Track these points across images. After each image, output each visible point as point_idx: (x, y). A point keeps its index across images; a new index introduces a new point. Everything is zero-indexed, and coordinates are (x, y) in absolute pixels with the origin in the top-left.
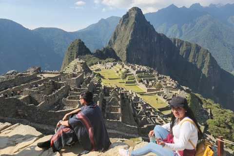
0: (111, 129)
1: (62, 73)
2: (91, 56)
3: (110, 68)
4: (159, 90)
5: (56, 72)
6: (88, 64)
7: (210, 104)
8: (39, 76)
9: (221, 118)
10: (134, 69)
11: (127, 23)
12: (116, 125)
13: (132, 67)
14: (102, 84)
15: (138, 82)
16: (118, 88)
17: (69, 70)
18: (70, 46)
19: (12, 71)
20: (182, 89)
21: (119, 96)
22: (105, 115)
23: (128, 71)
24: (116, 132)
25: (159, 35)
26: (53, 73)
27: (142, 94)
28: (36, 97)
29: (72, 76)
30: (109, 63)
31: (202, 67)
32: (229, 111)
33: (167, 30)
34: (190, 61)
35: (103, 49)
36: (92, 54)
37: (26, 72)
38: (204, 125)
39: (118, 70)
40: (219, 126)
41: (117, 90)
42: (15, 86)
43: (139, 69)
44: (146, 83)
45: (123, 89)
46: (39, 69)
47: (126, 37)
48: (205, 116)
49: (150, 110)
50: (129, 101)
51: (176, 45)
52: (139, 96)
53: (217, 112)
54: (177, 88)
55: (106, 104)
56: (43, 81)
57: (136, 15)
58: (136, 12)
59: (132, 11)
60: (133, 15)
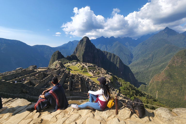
0: (76, 96)
1: (49, 68)
2: (65, 59)
3: (75, 65)
4: (99, 75)
5: (45, 68)
6: (63, 63)
7: (121, 80)
8: (35, 70)
9: (125, 86)
10: (87, 65)
11: (82, 44)
12: (78, 94)
13: (85, 64)
14: (71, 73)
15: (88, 71)
16: (79, 75)
17: (53, 67)
18: (53, 54)
19: (19, 68)
20: (109, 74)
21: (80, 79)
22: (73, 89)
23: (83, 66)
24: (78, 97)
25: (97, 49)
26: (44, 69)
27: (91, 77)
28: (34, 82)
29: (54, 69)
30: (74, 63)
31: (116, 63)
32: (128, 83)
33: (101, 47)
34: (111, 61)
35: (71, 55)
36: (65, 58)
37: (28, 68)
38: (118, 90)
39: (79, 66)
40: (125, 90)
41: (78, 76)
42: (21, 76)
43: (89, 65)
44: (92, 72)
45: (81, 75)
46: (36, 66)
47: (82, 50)
48: (119, 85)
49: (95, 84)
50: (85, 81)
51: (105, 54)
52: (89, 78)
53: (124, 83)
54: (106, 74)
55: (73, 83)
56: (38, 73)
57: (86, 40)
58: (86, 39)
59: (85, 38)
60: (85, 40)
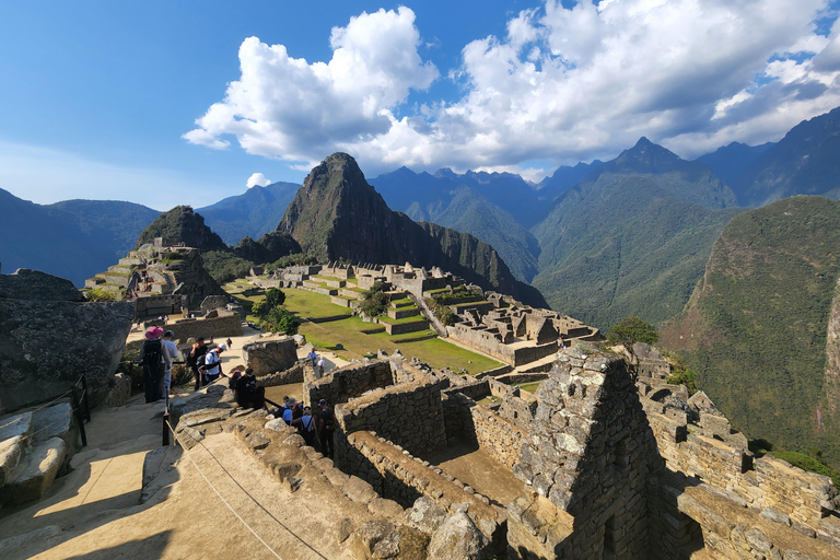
2: (228, 255)
3: (299, 284)
11: (325, 184)
30: (296, 268)
35: (263, 237)
36: (231, 250)
47: (323, 213)
51: (432, 235)
57: (344, 167)
58: (344, 162)
59: (335, 160)
60: (339, 168)
